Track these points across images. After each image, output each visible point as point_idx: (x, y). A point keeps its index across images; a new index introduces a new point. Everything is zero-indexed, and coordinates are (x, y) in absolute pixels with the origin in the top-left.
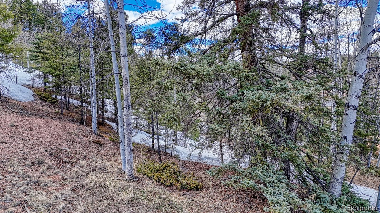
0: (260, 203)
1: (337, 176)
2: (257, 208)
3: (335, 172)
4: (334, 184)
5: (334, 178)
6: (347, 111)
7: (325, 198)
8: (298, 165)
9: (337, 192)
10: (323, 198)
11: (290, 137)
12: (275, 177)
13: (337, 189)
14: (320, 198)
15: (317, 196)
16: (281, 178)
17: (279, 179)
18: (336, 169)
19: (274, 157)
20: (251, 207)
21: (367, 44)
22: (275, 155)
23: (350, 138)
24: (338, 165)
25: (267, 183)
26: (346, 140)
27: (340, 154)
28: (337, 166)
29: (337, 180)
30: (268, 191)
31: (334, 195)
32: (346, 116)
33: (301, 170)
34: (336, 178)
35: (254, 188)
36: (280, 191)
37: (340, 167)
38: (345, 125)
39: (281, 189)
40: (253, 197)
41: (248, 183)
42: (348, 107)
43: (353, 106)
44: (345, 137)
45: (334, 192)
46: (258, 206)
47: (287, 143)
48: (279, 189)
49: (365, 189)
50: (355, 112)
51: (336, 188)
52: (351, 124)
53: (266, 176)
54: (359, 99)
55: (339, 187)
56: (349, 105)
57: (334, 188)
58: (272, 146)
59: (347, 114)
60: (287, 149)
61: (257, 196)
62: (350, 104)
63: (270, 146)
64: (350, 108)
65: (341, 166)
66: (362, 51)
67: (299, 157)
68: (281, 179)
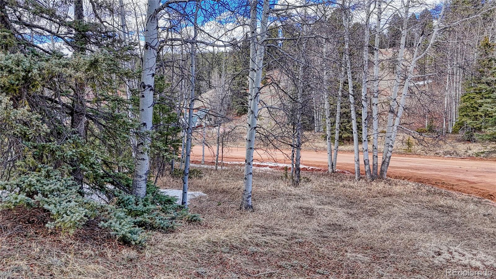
0: (40, 227)
1: (140, 173)
2: (35, 234)
3: (138, 168)
4: (138, 183)
5: (137, 176)
6: (143, 92)
7: (128, 199)
8: (91, 164)
9: (142, 191)
10: (126, 201)
11: (77, 130)
12: (59, 184)
13: (142, 188)
14: (123, 202)
15: (119, 201)
16: (69, 184)
17: (66, 186)
18: (139, 164)
19: (56, 159)
20: (26, 236)
21: (156, 9)
22: (57, 156)
23: (150, 124)
24: (140, 159)
25: (49, 193)
26: (146, 127)
27: (141, 145)
28: (139, 161)
29: (141, 177)
30: (51, 202)
31: (139, 196)
32: (143, 98)
33: (96, 170)
34: (139, 175)
35: (28, 204)
36: (69, 199)
37: (142, 161)
38: (143, 110)
39: (70, 196)
40: (27, 222)
41: (16, 198)
42: (144, 88)
43: (149, 86)
44: (145, 124)
45: (138, 192)
46: (37, 232)
47: (73, 138)
48: (68, 197)
49: (171, 191)
50: (152, 92)
51: (140, 188)
52: (149, 107)
53: (45, 185)
54: (154, 78)
55: (143, 185)
56: (144, 85)
57: (138, 188)
58: (51, 145)
59: (143, 96)
60: (74, 146)
61: (34, 220)
62: (146, 84)
63: (48, 146)
64: (146, 88)
65: (144, 159)
66: (150, 18)
67: (92, 154)
68: (69, 186)
